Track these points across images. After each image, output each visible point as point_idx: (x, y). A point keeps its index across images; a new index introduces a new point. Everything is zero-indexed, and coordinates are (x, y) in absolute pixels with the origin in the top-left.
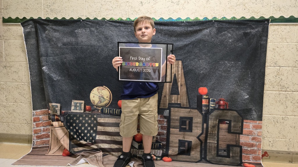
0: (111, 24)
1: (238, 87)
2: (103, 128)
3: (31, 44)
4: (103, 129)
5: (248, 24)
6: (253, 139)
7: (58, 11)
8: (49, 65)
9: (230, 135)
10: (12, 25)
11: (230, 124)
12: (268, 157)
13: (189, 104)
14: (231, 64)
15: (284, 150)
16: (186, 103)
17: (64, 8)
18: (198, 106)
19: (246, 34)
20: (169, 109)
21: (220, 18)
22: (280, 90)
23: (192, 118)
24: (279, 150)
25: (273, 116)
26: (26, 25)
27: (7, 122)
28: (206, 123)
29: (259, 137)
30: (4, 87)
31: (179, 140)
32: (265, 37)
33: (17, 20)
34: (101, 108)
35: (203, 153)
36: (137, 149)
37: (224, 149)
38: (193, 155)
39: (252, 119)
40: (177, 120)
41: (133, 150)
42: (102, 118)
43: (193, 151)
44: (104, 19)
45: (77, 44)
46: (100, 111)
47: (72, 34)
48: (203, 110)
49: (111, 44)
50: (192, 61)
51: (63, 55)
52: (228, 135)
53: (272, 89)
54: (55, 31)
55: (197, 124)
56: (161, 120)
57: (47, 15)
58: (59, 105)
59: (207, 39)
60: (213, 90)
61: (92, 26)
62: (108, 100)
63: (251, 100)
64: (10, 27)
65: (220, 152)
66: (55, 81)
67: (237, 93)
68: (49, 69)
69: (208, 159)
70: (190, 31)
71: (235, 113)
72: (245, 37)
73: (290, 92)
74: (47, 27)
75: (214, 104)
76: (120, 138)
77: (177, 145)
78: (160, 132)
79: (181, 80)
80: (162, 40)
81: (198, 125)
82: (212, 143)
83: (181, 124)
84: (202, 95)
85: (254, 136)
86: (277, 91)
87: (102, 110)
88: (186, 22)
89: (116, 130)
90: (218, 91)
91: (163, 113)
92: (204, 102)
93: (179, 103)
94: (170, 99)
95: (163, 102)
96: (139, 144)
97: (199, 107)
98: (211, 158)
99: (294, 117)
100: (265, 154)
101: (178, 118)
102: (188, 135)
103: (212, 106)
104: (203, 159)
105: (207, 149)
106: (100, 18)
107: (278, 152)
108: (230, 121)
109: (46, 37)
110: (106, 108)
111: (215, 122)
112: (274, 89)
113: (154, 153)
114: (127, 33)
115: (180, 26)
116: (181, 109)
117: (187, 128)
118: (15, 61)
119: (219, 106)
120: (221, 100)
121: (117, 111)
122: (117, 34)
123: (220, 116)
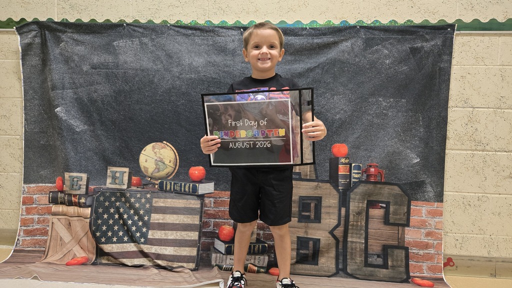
0: (178, 32)
1: (401, 143)
2: (162, 218)
3: (32, 66)
4: (163, 220)
5: (419, 32)
6: (428, 234)
7: (83, 8)
8: (66, 104)
9: (388, 228)
10: (1, 32)
11: (387, 209)
12: (454, 267)
13: (316, 174)
14: (388, 103)
15: (481, 255)
16: (310, 171)
17: (94, 3)
18: (330, 176)
19: (414, 51)
21: (369, 22)
22: (474, 148)
23: (321, 198)
24: (473, 254)
25: (462, 194)
26: (26, 32)
28: (346, 207)
29: (438, 231)
31: (298, 237)
32: (448, 55)
33: (9, 23)
34: (159, 181)
35: (341, 261)
36: (222, 253)
37: (378, 253)
38: (323, 264)
39: (426, 200)
41: (217, 257)
42: (161, 198)
43: (323, 256)
44: (165, 22)
45: (117, 66)
46: (156, 187)
47: (108, 48)
48: (340, 184)
49: (177, 66)
50: (321, 96)
51: (92, 85)
52: (384, 228)
53: (459, 147)
54: (78, 42)
55: (329, 208)
57: (64, 14)
58: (84, 176)
59: (348, 59)
60: (358, 148)
61: (143, 35)
62: (172, 166)
63: (423, 166)
65: (370, 259)
66: (78, 133)
67: (400, 153)
68: (66, 111)
69: (349, 271)
70: (318, 45)
71: (396, 190)
72: (414, 56)
73: (490, 153)
74: (63, 37)
75: (360, 173)
76: (192, 235)
77: (294, 246)
81: (331, 210)
82: (356, 242)
83: (301, 209)
84: (338, 158)
85: (430, 230)
86: (469, 150)
87: (161, 184)
88: (310, 28)
89: (185, 220)
90: (366, 150)
92: (342, 170)
93: (298, 171)
96: (227, 245)
97: (333, 179)
98: (356, 270)
100: (449, 262)
101: (297, 198)
102: (314, 229)
103: (356, 177)
104: (341, 270)
105: (348, 253)
106: (157, 21)
107: (471, 258)
108: (388, 204)
109: (61, 54)
110: (168, 180)
111: (361, 205)
112: (464, 147)
113: (252, 261)
114: (207, 48)
115: (299, 35)
116: (301, 182)
117: (312, 217)
118: (4, 96)
119: (369, 176)
120: (370, 166)
121: (188, 187)
122: (189, 49)
123: (370, 195)
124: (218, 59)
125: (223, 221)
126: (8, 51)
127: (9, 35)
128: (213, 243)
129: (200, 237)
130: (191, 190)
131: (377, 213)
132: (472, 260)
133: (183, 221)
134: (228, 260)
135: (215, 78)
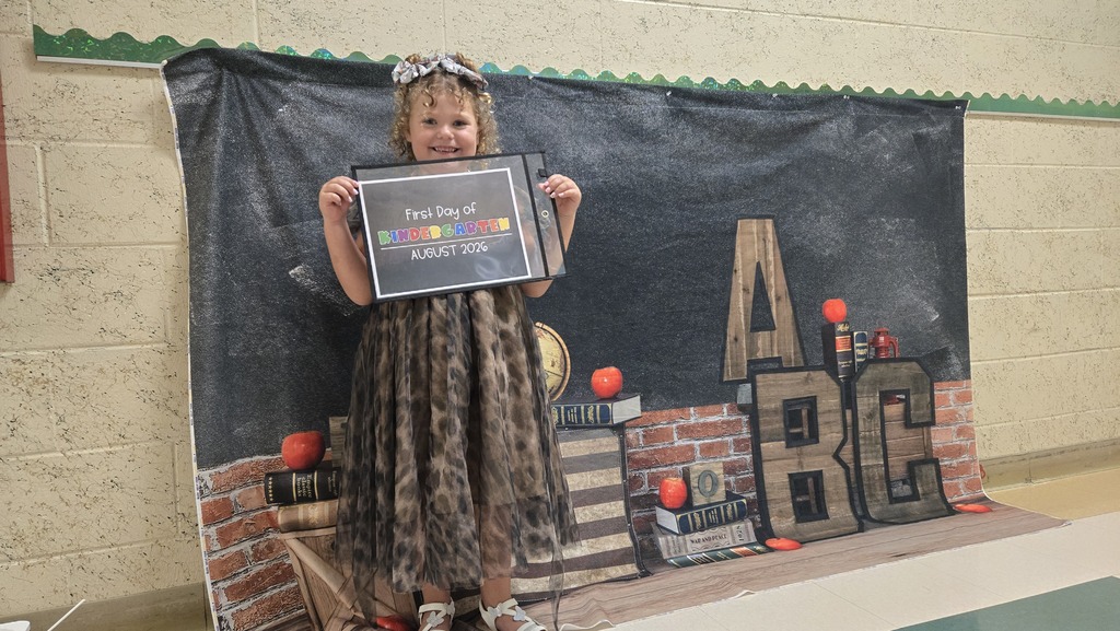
0: (549, 91)
1: (915, 291)
5: (921, 109)
6: (960, 432)
7: (327, 23)
8: (314, 256)
9: (911, 432)
10: (87, 67)
11: (907, 403)
13: (804, 357)
14: (893, 225)
15: (1012, 453)
16: (795, 354)
18: (825, 358)
19: (919, 140)
20: (751, 379)
23: (815, 398)
24: (1004, 454)
26: (182, 75)
27: (73, 548)
28: (852, 408)
29: (969, 424)
30: (51, 376)
31: (789, 475)
32: (959, 148)
33: (122, 47)
35: (857, 503)
36: (675, 534)
37: (903, 477)
38: (836, 514)
39: (952, 379)
40: (776, 412)
41: (667, 541)
43: (832, 501)
48: (840, 371)
50: (801, 218)
52: (906, 434)
54: (325, 105)
55: (828, 415)
56: (732, 422)
57: (277, 36)
59: (834, 152)
60: (860, 304)
62: (558, 372)
63: (944, 325)
64: (78, 79)
65: (895, 490)
66: (349, 322)
67: (915, 308)
69: (873, 517)
70: (792, 126)
71: (916, 368)
72: (919, 149)
74: (286, 90)
75: (865, 347)
76: (614, 508)
77: (787, 493)
78: (735, 461)
79: (776, 283)
80: (712, 151)
81: (832, 417)
82: (872, 466)
83: (787, 423)
84: (833, 324)
85: (961, 425)
88: (778, 96)
90: (871, 306)
91: (736, 395)
92: (841, 345)
93: (776, 355)
94: (752, 349)
95: (732, 358)
96: (679, 516)
97: (830, 365)
99: (1023, 359)
101: (778, 404)
102: (810, 454)
103: (861, 354)
104: (864, 521)
105: (865, 487)
106: (504, 67)
107: (1003, 460)
108: (908, 393)
109: (282, 132)
111: (872, 401)
114: (605, 126)
115: (763, 108)
116: (783, 375)
117: (806, 434)
118: (111, 240)
119: (878, 350)
120: (879, 333)
121: (592, 411)
122: (573, 127)
123: (881, 382)
124: (627, 148)
125: (665, 469)
126: (116, 121)
127: (118, 78)
128: (654, 518)
129: (628, 510)
130: (598, 418)
131: (894, 410)
132: (1004, 462)
133: (592, 483)
134: (689, 543)
135: (625, 188)
